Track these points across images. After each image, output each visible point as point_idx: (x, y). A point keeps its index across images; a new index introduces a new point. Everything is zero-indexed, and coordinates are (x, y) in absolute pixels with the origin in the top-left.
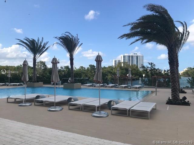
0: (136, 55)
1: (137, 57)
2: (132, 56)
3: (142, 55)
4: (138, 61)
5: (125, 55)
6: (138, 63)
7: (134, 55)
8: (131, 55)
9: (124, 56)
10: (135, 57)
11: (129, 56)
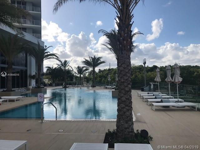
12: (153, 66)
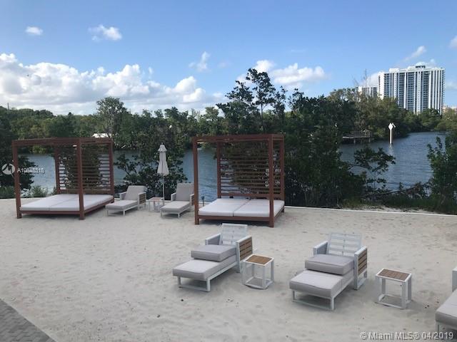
0: (423, 70)
1: (425, 76)
2: (411, 75)
3: (439, 69)
4: (427, 86)
5: (391, 71)
6: (427, 92)
7: (416, 70)
8: (408, 69)
9: (387, 76)
10: (419, 76)
11: (402, 75)
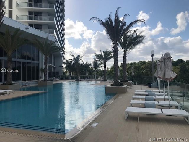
12: (179, 59)
